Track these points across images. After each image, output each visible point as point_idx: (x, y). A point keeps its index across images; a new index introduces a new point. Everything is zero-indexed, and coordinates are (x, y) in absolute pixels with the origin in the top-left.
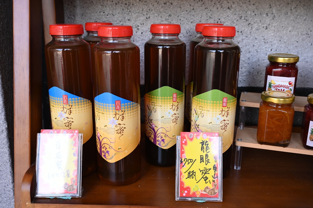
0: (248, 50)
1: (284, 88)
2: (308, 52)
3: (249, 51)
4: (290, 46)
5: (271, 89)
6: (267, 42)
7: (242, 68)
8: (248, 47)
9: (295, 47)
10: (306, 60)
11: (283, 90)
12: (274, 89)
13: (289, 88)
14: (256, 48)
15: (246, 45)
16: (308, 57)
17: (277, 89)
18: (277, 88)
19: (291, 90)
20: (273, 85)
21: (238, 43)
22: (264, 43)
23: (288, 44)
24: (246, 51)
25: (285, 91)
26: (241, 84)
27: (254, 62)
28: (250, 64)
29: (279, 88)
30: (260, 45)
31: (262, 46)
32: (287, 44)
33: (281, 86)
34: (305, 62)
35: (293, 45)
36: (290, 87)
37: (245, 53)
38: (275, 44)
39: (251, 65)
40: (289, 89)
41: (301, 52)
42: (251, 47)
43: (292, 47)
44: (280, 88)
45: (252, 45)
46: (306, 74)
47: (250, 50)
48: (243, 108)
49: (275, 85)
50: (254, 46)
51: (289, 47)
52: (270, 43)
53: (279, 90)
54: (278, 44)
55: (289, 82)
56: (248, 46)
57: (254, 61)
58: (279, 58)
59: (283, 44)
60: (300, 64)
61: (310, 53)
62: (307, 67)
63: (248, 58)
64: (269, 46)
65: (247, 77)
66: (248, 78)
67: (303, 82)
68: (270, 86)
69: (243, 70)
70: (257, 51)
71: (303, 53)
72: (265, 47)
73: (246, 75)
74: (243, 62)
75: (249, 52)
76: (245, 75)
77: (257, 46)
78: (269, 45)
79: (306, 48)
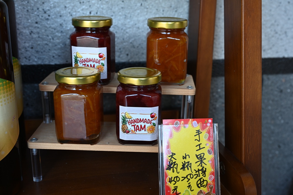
0: (59, 13)
1: (94, 63)
2: (138, 14)
3: (59, 15)
4: (115, 8)
5: (78, 65)
6: (83, 2)
7: (53, 39)
8: (58, 9)
9: (122, 9)
10: (137, 26)
11: (92, 66)
12: (82, 64)
13: (99, 62)
14: (69, 11)
15: (55, 7)
16: (139, 21)
17: (85, 65)
18: (86, 63)
19: (104, 65)
20: (79, 59)
21: (43, 3)
22: (79, 3)
23: (112, 5)
24: (56, 15)
25: (95, 66)
26: (55, 60)
27: (68, 30)
28: (63, 33)
29: (87, 63)
30: (73, 6)
31: (77, 7)
32: (110, 4)
33: (90, 60)
34: (136, 28)
35: (118, 5)
36: (102, 61)
37: (55, 18)
38: (94, 4)
39: (65, 34)
40: (101, 64)
41: (129, 15)
42: (62, 9)
43: (117, 9)
44: (89, 63)
45: (63, 7)
46: (140, 44)
47: (62, 12)
48: (46, 94)
49: (82, 60)
50: (66, 7)
51: (113, 9)
52: (88, 3)
53: (88, 65)
54: (98, 4)
55: (99, 54)
56: (58, 7)
57: (68, 28)
58: (85, 22)
59: (104, 4)
60: (130, 31)
61: (141, 16)
62: (139, 34)
63: (59, 25)
64: (86, 8)
65: (63, 51)
66: (63, 53)
67: (137, 55)
68: (76, 61)
69: (55, 41)
70: (71, 14)
71: (132, 16)
72: (81, 8)
73: (61, 48)
74: (53, 30)
75: (61, 16)
76: (59, 49)
77: (71, 7)
78: (87, 6)
79: (135, 10)
